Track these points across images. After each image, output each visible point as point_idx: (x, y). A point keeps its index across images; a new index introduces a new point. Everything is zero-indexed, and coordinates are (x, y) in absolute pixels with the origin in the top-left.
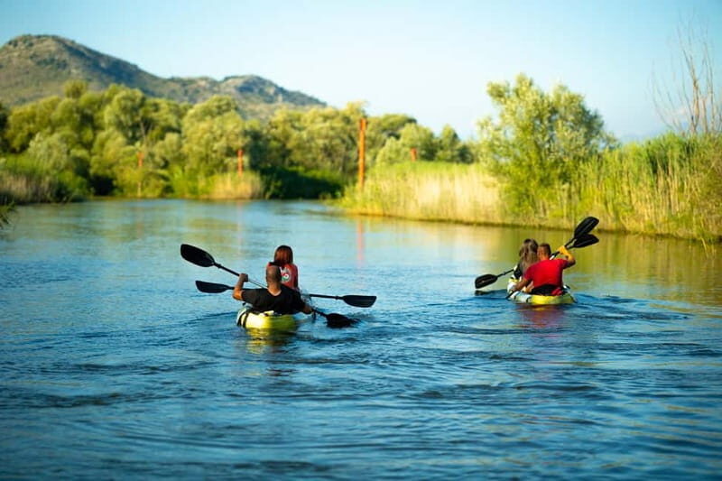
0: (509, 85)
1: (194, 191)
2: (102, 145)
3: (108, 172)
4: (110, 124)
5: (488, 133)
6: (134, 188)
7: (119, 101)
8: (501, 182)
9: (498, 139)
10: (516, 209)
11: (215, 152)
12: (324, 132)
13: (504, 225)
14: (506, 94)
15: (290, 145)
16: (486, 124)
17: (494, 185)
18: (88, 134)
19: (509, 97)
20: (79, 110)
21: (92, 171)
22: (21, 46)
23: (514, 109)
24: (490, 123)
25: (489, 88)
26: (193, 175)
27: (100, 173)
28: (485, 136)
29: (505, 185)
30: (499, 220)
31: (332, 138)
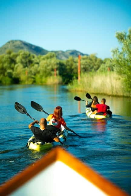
0: (126, 34)
1: (41, 82)
2: (16, 68)
3: (18, 77)
4: (19, 62)
5: (117, 55)
6: (25, 82)
7: (22, 55)
8: (122, 77)
9: (121, 58)
10: (129, 89)
11: (48, 70)
12: (83, 63)
13: (123, 97)
14: (124, 38)
15: (73, 67)
16: (116, 51)
17: (120, 79)
18: (13, 65)
19: (125, 39)
20: (10, 58)
21: (13, 76)
22: (11, 43)
23: (128, 44)
24: (117, 51)
25: (117, 35)
26: (41, 77)
27: (16, 77)
28: (115, 56)
29: (124, 79)
30: (122, 94)
31: (86, 65)
